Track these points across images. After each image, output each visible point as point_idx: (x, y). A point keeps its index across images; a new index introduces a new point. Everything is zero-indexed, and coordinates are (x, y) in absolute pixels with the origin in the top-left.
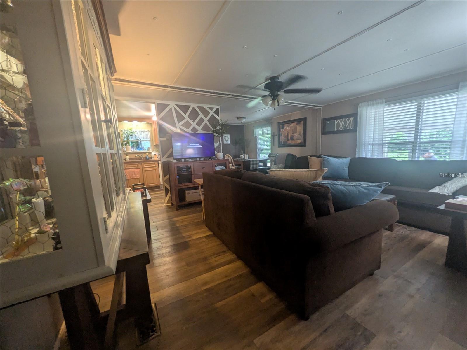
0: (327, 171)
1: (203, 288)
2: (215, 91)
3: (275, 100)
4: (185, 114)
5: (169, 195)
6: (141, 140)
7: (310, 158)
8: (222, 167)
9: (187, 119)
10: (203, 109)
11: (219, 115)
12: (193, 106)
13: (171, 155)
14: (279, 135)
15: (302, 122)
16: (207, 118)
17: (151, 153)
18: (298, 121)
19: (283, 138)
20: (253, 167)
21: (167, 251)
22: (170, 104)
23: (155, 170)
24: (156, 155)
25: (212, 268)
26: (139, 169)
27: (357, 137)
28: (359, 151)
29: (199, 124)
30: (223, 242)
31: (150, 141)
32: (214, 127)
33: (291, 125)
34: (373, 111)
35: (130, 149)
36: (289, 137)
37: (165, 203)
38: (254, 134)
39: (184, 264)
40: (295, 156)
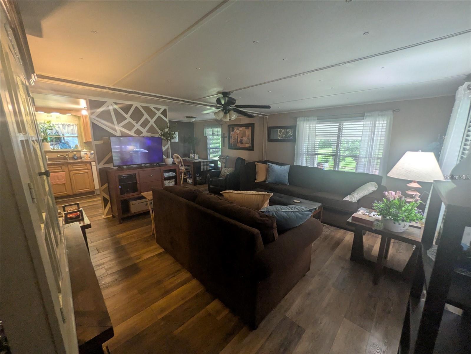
0: (272, 195)
1: (160, 317)
2: (163, 96)
3: (227, 114)
4: (127, 114)
5: (109, 205)
6: (63, 135)
7: (257, 164)
8: (172, 173)
9: (129, 120)
10: (147, 109)
11: (167, 117)
12: (136, 106)
13: (111, 160)
14: (229, 137)
15: (250, 128)
16: (153, 119)
17: (80, 152)
18: (247, 126)
19: (233, 140)
20: (204, 169)
21: (113, 278)
22: (106, 102)
23: (87, 173)
24: (88, 155)
25: (167, 292)
26: (64, 172)
27: (296, 147)
28: (297, 160)
29: (144, 125)
30: (177, 260)
31: (78, 137)
32: (162, 129)
33: (241, 129)
34: (308, 126)
35: (49, 147)
36: (239, 141)
37: (103, 215)
38: (204, 133)
39: (136, 291)
40: (245, 160)
